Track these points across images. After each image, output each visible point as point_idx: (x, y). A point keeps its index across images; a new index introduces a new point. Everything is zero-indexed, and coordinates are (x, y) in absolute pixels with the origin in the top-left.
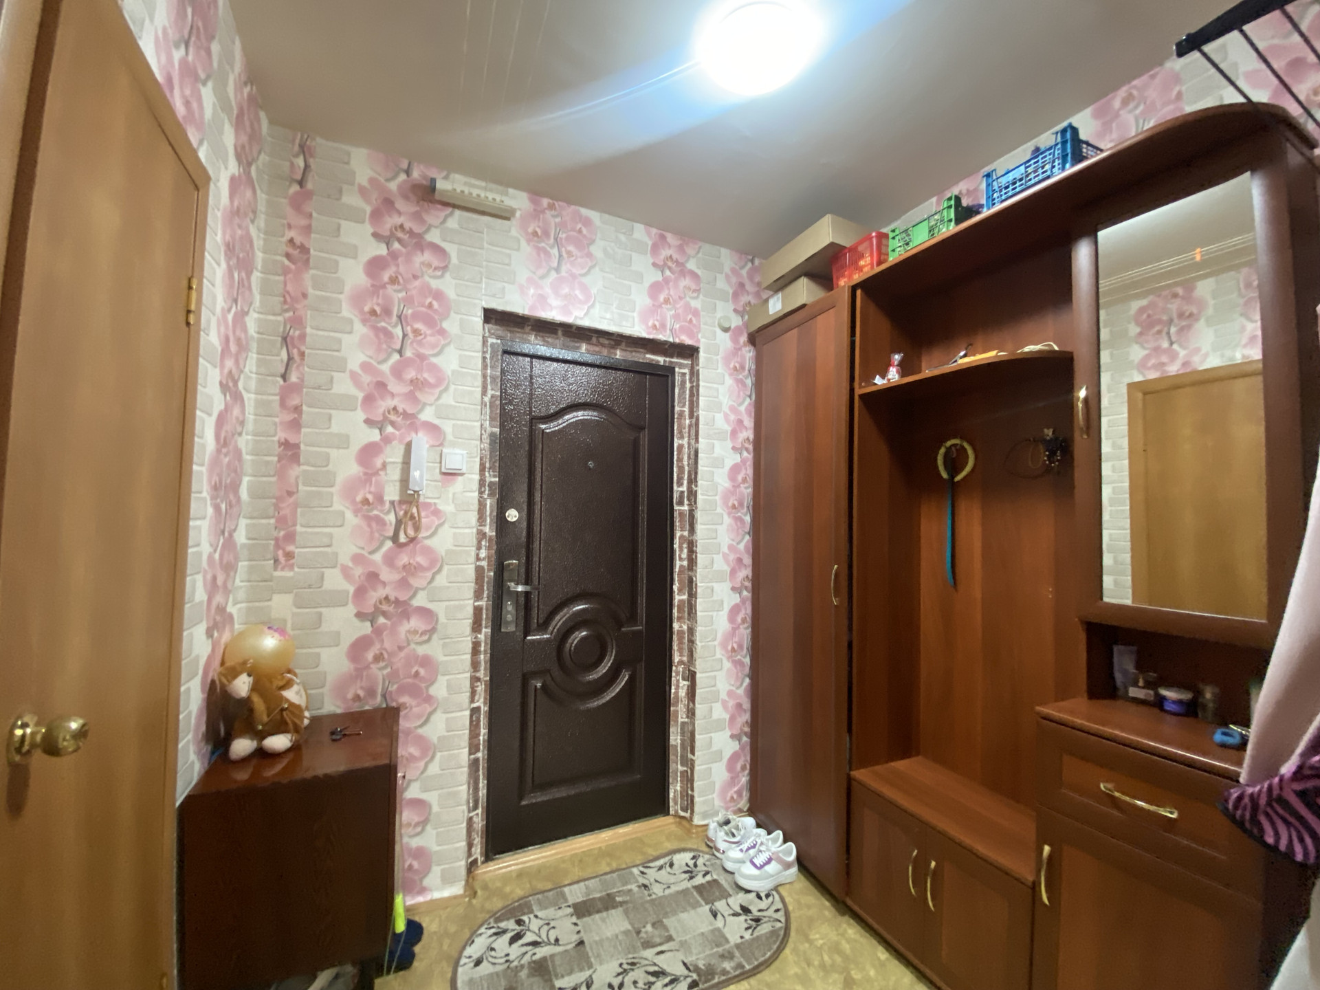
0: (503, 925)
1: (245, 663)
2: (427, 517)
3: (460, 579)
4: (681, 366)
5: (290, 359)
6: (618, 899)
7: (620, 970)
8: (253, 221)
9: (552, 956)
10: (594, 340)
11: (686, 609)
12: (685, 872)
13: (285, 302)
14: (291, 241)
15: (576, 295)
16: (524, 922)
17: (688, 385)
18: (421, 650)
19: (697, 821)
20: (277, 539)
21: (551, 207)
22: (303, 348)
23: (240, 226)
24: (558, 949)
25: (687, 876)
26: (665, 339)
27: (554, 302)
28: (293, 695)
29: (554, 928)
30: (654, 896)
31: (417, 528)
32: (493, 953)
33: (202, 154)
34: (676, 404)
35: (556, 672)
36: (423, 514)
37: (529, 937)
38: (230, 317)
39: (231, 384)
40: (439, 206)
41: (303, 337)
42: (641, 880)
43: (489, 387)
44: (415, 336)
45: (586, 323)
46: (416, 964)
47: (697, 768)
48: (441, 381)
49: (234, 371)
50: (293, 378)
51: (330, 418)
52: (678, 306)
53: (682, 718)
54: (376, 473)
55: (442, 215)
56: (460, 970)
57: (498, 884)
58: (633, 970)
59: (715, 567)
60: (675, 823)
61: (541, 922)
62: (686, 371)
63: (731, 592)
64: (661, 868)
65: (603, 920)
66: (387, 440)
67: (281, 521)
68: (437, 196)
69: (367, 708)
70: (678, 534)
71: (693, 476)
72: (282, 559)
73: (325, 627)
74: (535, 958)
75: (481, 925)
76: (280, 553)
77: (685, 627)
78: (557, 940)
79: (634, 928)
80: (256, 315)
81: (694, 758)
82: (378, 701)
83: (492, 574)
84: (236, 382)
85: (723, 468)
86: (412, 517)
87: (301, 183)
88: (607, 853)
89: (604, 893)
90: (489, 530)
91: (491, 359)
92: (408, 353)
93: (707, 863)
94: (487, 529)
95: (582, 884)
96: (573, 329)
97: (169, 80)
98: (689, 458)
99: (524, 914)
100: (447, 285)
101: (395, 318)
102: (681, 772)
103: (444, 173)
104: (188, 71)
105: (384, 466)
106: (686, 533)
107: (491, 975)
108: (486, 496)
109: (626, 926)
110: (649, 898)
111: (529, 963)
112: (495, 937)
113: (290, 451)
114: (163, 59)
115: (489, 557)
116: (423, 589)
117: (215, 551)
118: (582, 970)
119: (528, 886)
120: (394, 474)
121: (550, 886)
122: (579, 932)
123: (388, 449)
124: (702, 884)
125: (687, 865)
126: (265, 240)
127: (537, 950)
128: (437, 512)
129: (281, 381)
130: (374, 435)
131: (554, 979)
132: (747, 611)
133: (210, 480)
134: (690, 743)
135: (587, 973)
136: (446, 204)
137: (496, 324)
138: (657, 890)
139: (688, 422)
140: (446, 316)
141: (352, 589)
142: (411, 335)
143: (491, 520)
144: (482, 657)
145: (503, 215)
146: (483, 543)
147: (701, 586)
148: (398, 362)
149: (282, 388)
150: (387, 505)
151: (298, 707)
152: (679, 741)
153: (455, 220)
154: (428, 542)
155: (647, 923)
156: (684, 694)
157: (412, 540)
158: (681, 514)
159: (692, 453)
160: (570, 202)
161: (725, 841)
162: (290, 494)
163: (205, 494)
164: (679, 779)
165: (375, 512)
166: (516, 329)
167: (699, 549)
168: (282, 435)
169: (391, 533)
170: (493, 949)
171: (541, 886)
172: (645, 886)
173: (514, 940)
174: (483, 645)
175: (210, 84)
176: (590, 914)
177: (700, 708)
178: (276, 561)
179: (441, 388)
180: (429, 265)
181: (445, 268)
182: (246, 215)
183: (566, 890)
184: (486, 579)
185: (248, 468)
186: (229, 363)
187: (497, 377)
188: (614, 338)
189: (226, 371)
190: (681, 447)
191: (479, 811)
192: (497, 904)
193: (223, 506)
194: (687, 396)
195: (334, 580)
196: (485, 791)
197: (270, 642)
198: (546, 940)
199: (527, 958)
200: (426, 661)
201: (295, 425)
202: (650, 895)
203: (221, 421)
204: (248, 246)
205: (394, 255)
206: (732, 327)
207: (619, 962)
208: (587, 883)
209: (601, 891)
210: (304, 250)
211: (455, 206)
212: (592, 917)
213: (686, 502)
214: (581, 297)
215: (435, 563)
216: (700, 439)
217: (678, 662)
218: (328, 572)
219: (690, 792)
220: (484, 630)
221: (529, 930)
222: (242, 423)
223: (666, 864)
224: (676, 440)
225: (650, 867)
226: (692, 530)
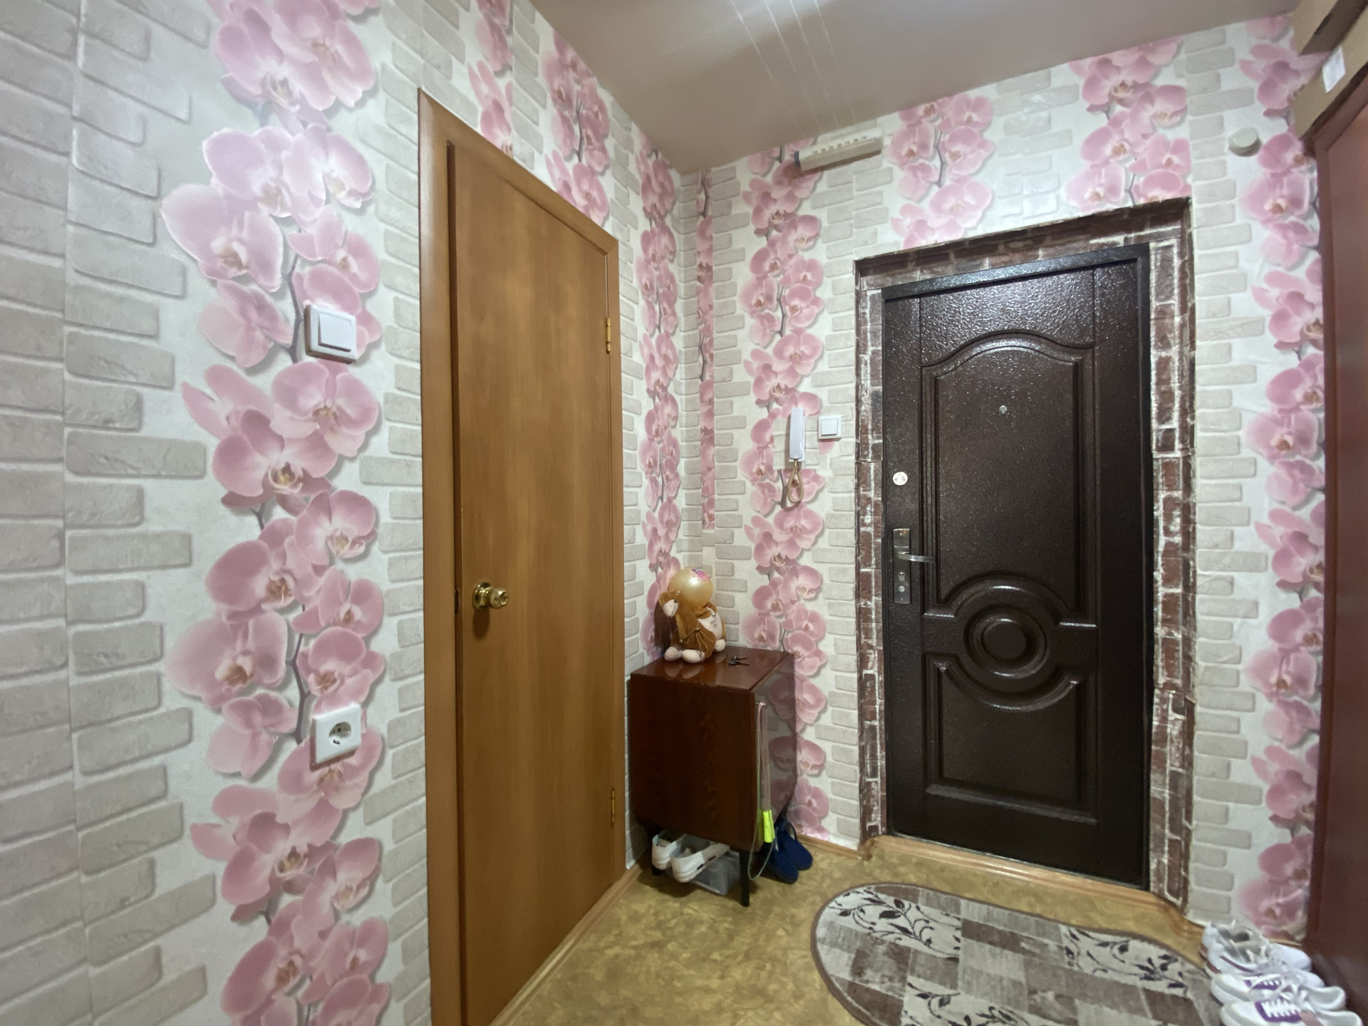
0: (882, 897)
1: (674, 593)
2: (808, 483)
3: (840, 542)
4: (1159, 237)
5: (705, 362)
6: (1023, 945)
7: (988, 1013)
8: (672, 261)
9: (917, 952)
10: (1001, 248)
11: (1181, 610)
12: (1142, 967)
13: (699, 317)
14: (701, 266)
15: (965, 202)
16: (903, 906)
17: (1177, 262)
18: (810, 607)
19: (1190, 916)
20: (703, 505)
21: (928, 112)
22: (712, 351)
23: (657, 269)
24: (925, 949)
25: (1143, 972)
26: (1116, 207)
27: (935, 221)
28: (706, 623)
29: (931, 928)
30: (1076, 968)
31: (799, 492)
32: (861, 914)
33: (608, 228)
34: (1153, 298)
35: (965, 659)
36: (804, 480)
37: (901, 922)
38: (653, 341)
39: (659, 390)
40: (808, 177)
41: (711, 342)
42: (1066, 943)
43: (869, 343)
44: (793, 313)
45: (980, 231)
46: (797, 884)
47: (1194, 842)
48: (817, 349)
49: (662, 380)
50: (707, 378)
51: (732, 404)
52: (1139, 150)
53: (1173, 764)
54: (766, 447)
55: (811, 184)
56: (827, 910)
57: (895, 860)
58: (1004, 1022)
59: (1238, 546)
60: (1158, 905)
61: (921, 916)
62: (1174, 241)
63: (1277, 588)
64: (1104, 944)
65: (994, 955)
66: (773, 416)
67: (705, 490)
68: (804, 168)
69: (769, 648)
70: (1162, 495)
71: (1187, 404)
72: (707, 520)
73: (737, 576)
74: (898, 942)
75: (862, 886)
76: (706, 515)
77: (1178, 636)
78: (929, 942)
79: (1028, 984)
80: (682, 334)
81: (1190, 827)
82: (776, 646)
83: (879, 541)
84: (664, 389)
85: (1255, 381)
86: (794, 483)
87: (704, 214)
88: (1038, 894)
89: (1007, 929)
90: (873, 494)
91: (871, 313)
92: (788, 332)
93: (1186, 974)
94: (872, 494)
95: (985, 907)
96: (967, 245)
97: (566, 186)
98: (1181, 376)
99: (907, 899)
100: (819, 253)
101: (775, 302)
102: (1171, 841)
103: (811, 141)
104: (585, 173)
105: (772, 439)
106: (1178, 494)
107: (850, 930)
108: (869, 460)
109: (1020, 976)
110: (1067, 966)
111: (891, 943)
112: (868, 902)
113: (708, 436)
114: (557, 174)
115: (876, 524)
116: (809, 550)
117: (654, 510)
118: (942, 983)
119: (925, 876)
120: (779, 446)
121: (947, 889)
122: (957, 948)
123: (774, 425)
124: (1162, 995)
125: (1150, 961)
126: (685, 272)
127: (904, 937)
128: (817, 478)
129: (699, 381)
130: (764, 413)
131: (908, 973)
132: (1315, 624)
133: (643, 460)
134: (1183, 802)
135: (947, 991)
136: (815, 171)
137: (875, 273)
138: (1086, 966)
139: (1177, 320)
140: (818, 284)
141: (753, 546)
142: (789, 313)
143: (876, 484)
144: (874, 625)
145: (872, 151)
146: (868, 508)
147: (1204, 575)
148: (780, 342)
149: (701, 386)
150: (776, 474)
151: (711, 635)
152: (1167, 796)
153: (824, 183)
154: (810, 507)
155: (1050, 989)
156: (1175, 733)
157: (797, 504)
158: (1168, 465)
159: (1186, 366)
160: (950, 94)
161: (1223, 958)
162: (710, 469)
163: (639, 469)
164: (1166, 848)
165: (767, 481)
166: (897, 271)
167: (1199, 516)
168: (702, 424)
169: (779, 499)
170: (862, 911)
171: (936, 884)
172: (1069, 952)
173: (884, 915)
174: (874, 613)
175: (609, 172)
176: (979, 940)
177: (1201, 758)
178: (704, 521)
179: (817, 357)
180: (803, 239)
181: (816, 236)
182: (663, 258)
183: (963, 902)
184: (873, 546)
185: (683, 452)
186: (656, 375)
187: (878, 330)
188: (1030, 235)
189: (653, 381)
190: (1164, 364)
191: (879, 779)
192: (886, 877)
193: (660, 480)
194: (1176, 281)
195: (741, 539)
196: (884, 762)
197: (694, 581)
198: (917, 934)
199: (890, 938)
200: (814, 618)
201: (710, 414)
202: (1070, 964)
203: (650, 418)
204: (668, 282)
205: (772, 244)
206: (1265, 140)
207: (992, 1005)
208: (991, 908)
209: (1005, 926)
210: (709, 268)
211: (823, 168)
212: (981, 944)
213: (1178, 445)
214: (972, 202)
215: (818, 528)
216: (1198, 343)
217: (1165, 684)
218: (736, 531)
219: (1183, 873)
220: (874, 598)
221: (905, 915)
222: (676, 418)
223: (1115, 943)
224: (1153, 352)
225: (1088, 936)
226: (1188, 488)
